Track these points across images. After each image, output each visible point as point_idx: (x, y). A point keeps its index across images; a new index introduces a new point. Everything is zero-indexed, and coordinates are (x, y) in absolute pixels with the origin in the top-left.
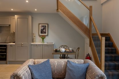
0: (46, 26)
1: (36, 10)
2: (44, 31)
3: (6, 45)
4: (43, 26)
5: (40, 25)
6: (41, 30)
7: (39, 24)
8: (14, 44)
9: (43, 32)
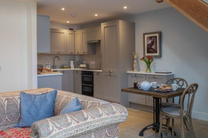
0: (156, 37)
1: (125, 8)
2: (153, 47)
3: (93, 72)
4: (151, 38)
5: (146, 36)
6: (148, 45)
7: (144, 34)
8: (101, 71)
9: (152, 50)
